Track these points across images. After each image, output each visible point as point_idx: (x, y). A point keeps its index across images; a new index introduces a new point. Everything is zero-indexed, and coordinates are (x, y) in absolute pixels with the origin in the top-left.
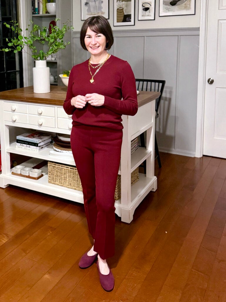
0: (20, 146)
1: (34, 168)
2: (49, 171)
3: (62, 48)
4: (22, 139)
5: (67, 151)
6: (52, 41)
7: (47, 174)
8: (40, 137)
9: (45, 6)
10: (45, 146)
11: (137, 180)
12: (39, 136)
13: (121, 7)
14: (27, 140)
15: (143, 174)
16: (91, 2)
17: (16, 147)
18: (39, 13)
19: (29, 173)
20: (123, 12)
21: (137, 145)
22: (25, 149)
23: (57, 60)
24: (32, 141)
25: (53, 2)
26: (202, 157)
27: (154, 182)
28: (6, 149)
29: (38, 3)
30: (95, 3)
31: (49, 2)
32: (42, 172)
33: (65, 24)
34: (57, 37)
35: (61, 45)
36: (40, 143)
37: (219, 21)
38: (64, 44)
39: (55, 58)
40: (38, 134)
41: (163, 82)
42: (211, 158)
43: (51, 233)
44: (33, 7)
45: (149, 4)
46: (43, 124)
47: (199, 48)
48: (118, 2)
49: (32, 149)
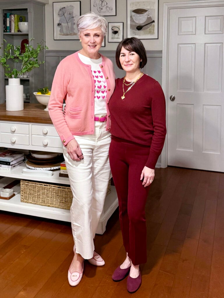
1: (5, 188)
2: (21, 189)
3: (37, 67)
5: (41, 168)
6: (26, 59)
7: (19, 193)
8: (12, 156)
9: (17, 25)
10: (17, 164)
11: (109, 192)
12: (11, 155)
16: (63, 23)
18: (10, 31)
23: (29, 78)
24: (4, 160)
25: (25, 21)
26: (167, 168)
29: (10, 22)
30: (68, 24)
31: (21, 21)
32: (14, 192)
33: (39, 44)
34: (31, 56)
35: (36, 64)
36: (12, 161)
37: (179, 45)
38: (38, 63)
39: (28, 76)
40: (10, 153)
42: (174, 168)
43: (25, 251)
44: (4, 25)
45: (118, 28)
46: (16, 142)
47: (162, 68)
49: (3, 168)
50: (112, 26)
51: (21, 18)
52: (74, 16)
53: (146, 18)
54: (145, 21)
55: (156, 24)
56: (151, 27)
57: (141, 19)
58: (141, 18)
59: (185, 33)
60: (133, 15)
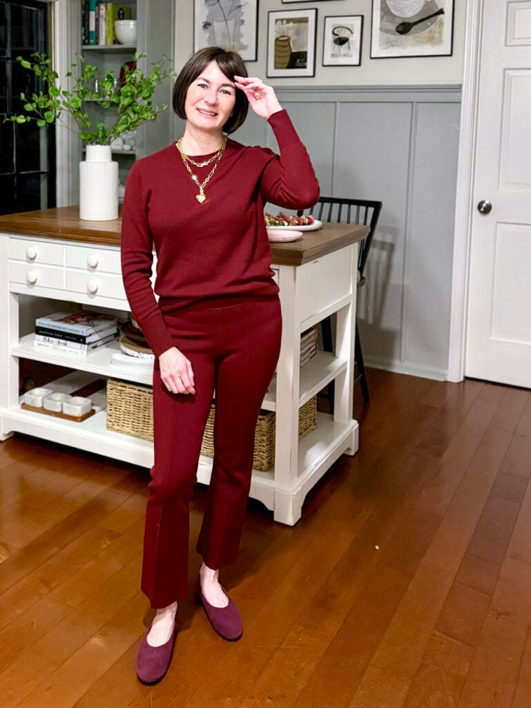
0: (43, 343)
1: (73, 395)
2: (108, 400)
3: (149, 118)
4: (49, 325)
6: (125, 102)
7: (104, 409)
8: (90, 323)
9: (111, 28)
10: (101, 343)
11: (312, 427)
12: (88, 320)
13: (285, 35)
14: (60, 328)
15: (327, 416)
16: (216, 21)
17: (33, 345)
18: (97, 43)
19: (62, 405)
20: (289, 45)
21: (314, 347)
22: (56, 348)
23: (135, 150)
24: (72, 330)
25: (130, 18)
26: (463, 382)
27: (352, 433)
28: (10, 349)
29: (97, 20)
30: (226, 23)
31: (123, 19)
32: (93, 404)
33: (157, 66)
34: (138, 93)
35: (146, 111)
36: (90, 335)
37: (507, 71)
38: (152, 110)
39: (132, 147)
40: (87, 315)
41: (377, 206)
42: (482, 384)
43: (109, 543)
44: (84, 29)
45: (349, 29)
46: (98, 291)
47: (459, 131)
48: (279, 22)
49: (70, 349)
50: (333, 25)
51: (121, 12)
52: (242, 3)
53: (422, 4)
54: (418, 11)
55: (446, 18)
56: (433, 26)
57: (408, 7)
58: (408, 3)
59: (523, 42)
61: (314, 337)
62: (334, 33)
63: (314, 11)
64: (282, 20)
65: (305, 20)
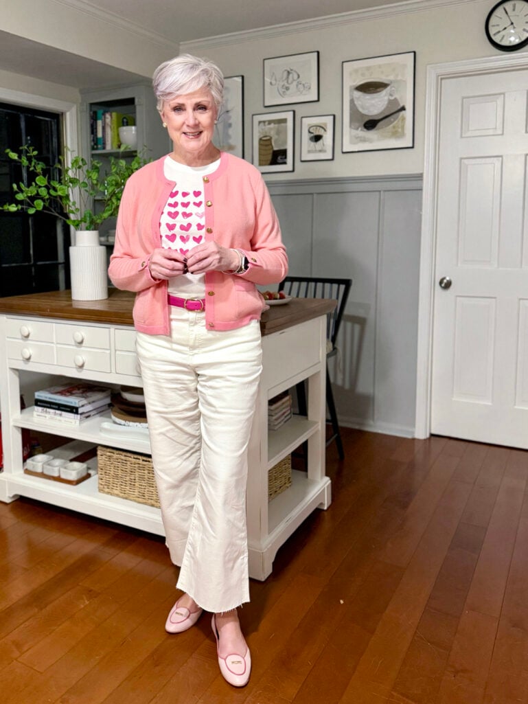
0: (41, 414)
2: (100, 465)
4: (46, 397)
8: (84, 395)
9: (116, 134)
10: (94, 412)
11: (287, 485)
12: (83, 392)
13: (268, 134)
14: (56, 400)
15: (303, 473)
17: (32, 416)
18: (104, 148)
19: (59, 471)
20: (271, 144)
21: (289, 412)
22: (52, 418)
24: (68, 402)
25: (132, 125)
26: (429, 439)
27: (324, 489)
28: (11, 420)
29: (104, 128)
31: (127, 125)
36: (83, 406)
37: (463, 160)
40: (83, 388)
41: (347, 283)
42: (446, 440)
44: (92, 136)
45: (323, 128)
47: (421, 215)
48: (262, 124)
49: (67, 419)
50: (309, 125)
51: (125, 120)
52: (229, 108)
53: (386, 103)
54: (383, 108)
55: (408, 114)
56: (396, 122)
57: (374, 105)
58: (373, 102)
59: (478, 133)
60: (357, 96)
61: (288, 403)
62: (310, 132)
63: (292, 113)
64: (264, 122)
65: (284, 121)
